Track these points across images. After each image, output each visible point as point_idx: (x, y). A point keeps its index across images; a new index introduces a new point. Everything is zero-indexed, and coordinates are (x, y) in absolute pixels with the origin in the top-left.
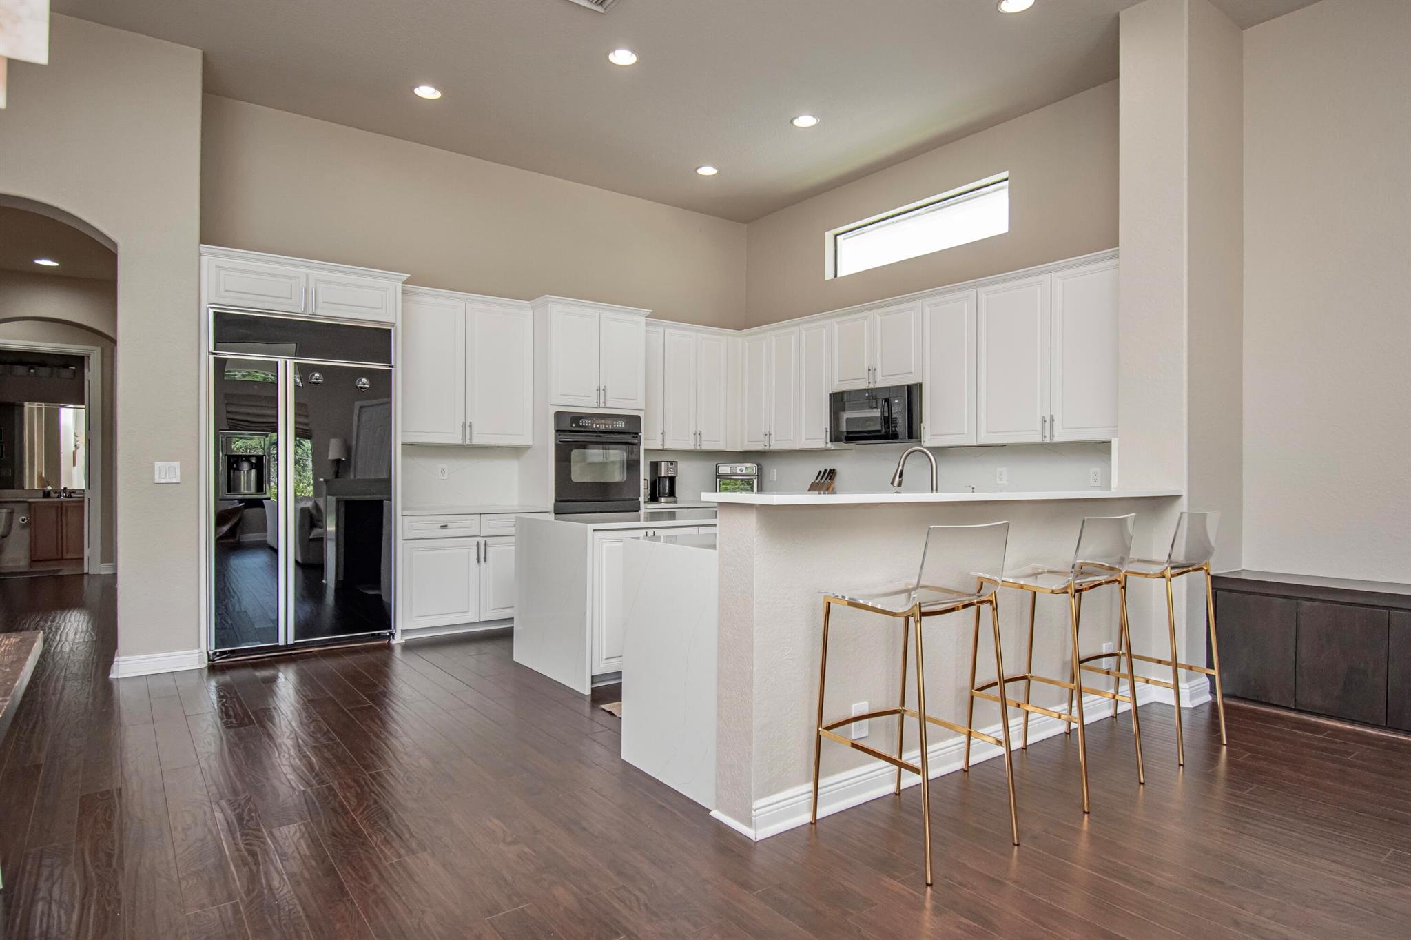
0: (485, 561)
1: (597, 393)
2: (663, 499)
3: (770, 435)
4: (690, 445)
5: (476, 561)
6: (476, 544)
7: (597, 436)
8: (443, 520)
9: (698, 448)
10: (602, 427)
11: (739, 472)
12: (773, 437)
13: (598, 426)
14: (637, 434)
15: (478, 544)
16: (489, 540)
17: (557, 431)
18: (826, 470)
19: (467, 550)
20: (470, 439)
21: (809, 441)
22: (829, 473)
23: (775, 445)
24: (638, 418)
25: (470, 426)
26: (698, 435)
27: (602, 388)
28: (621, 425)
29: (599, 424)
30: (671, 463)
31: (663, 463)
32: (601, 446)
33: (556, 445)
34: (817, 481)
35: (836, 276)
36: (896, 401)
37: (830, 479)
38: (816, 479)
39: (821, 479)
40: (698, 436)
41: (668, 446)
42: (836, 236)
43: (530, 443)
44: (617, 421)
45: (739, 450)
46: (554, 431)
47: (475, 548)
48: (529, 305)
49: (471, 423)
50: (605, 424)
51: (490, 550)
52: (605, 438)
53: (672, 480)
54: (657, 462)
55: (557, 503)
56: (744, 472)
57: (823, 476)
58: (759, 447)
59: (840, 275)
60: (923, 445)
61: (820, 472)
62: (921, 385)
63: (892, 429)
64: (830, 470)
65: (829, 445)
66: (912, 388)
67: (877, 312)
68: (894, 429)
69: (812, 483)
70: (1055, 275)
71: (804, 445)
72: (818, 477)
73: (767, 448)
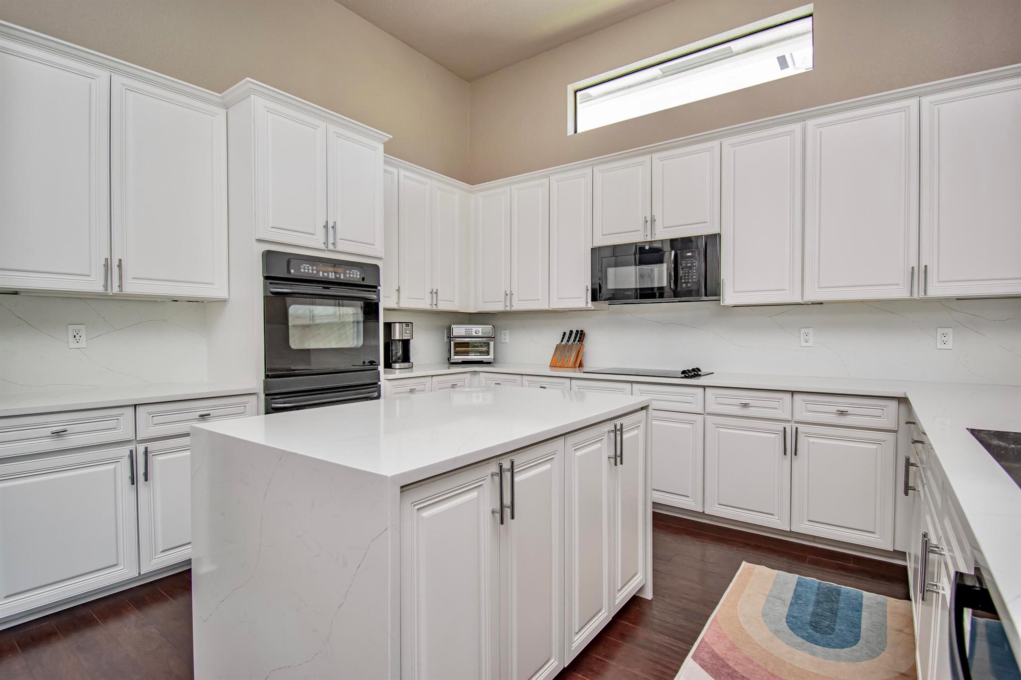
0: (146, 480)
1: (324, 230)
2: (397, 365)
3: (512, 294)
4: (425, 305)
5: (129, 482)
6: (129, 453)
7: (324, 288)
8: (57, 423)
9: (434, 308)
10: (332, 276)
11: (474, 334)
12: (515, 298)
13: (326, 274)
14: (376, 287)
15: (132, 456)
16: (152, 446)
17: (266, 278)
18: (571, 332)
19: (112, 466)
20: (120, 286)
21: (561, 300)
22: (576, 335)
23: (518, 305)
24: (376, 268)
25: (120, 266)
26: (434, 293)
27: (330, 225)
28: (355, 275)
29: (328, 272)
30: (407, 324)
31: (397, 324)
32: (332, 301)
33: (265, 297)
34: (564, 343)
35: (576, 132)
37: (579, 341)
38: (562, 341)
39: (568, 341)
40: (435, 295)
41: (404, 305)
42: (576, 92)
43: (222, 294)
44: (350, 270)
45: (472, 310)
46: (262, 278)
47: (126, 462)
48: (219, 100)
49: (120, 260)
50: (335, 273)
51: (157, 461)
52: (334, 291)
53: (406, 344)
54: (391, 323)
55: (269, 379)
56: (480, 334)
57: (569, 338)
58: (499, 307)
59: (579, 131)
60: (722, 304)
61: (565, 333)
62: (720, 235)
63: (681, 286)
64: (577, 331)
65: (590, 305)
66: (714, 239)
67: (656, 156)
68: (684, 285)
69: (557, 345)
70: (926, 100)
71: (556, 305)
72: (563, 338)
73: (508, 309)
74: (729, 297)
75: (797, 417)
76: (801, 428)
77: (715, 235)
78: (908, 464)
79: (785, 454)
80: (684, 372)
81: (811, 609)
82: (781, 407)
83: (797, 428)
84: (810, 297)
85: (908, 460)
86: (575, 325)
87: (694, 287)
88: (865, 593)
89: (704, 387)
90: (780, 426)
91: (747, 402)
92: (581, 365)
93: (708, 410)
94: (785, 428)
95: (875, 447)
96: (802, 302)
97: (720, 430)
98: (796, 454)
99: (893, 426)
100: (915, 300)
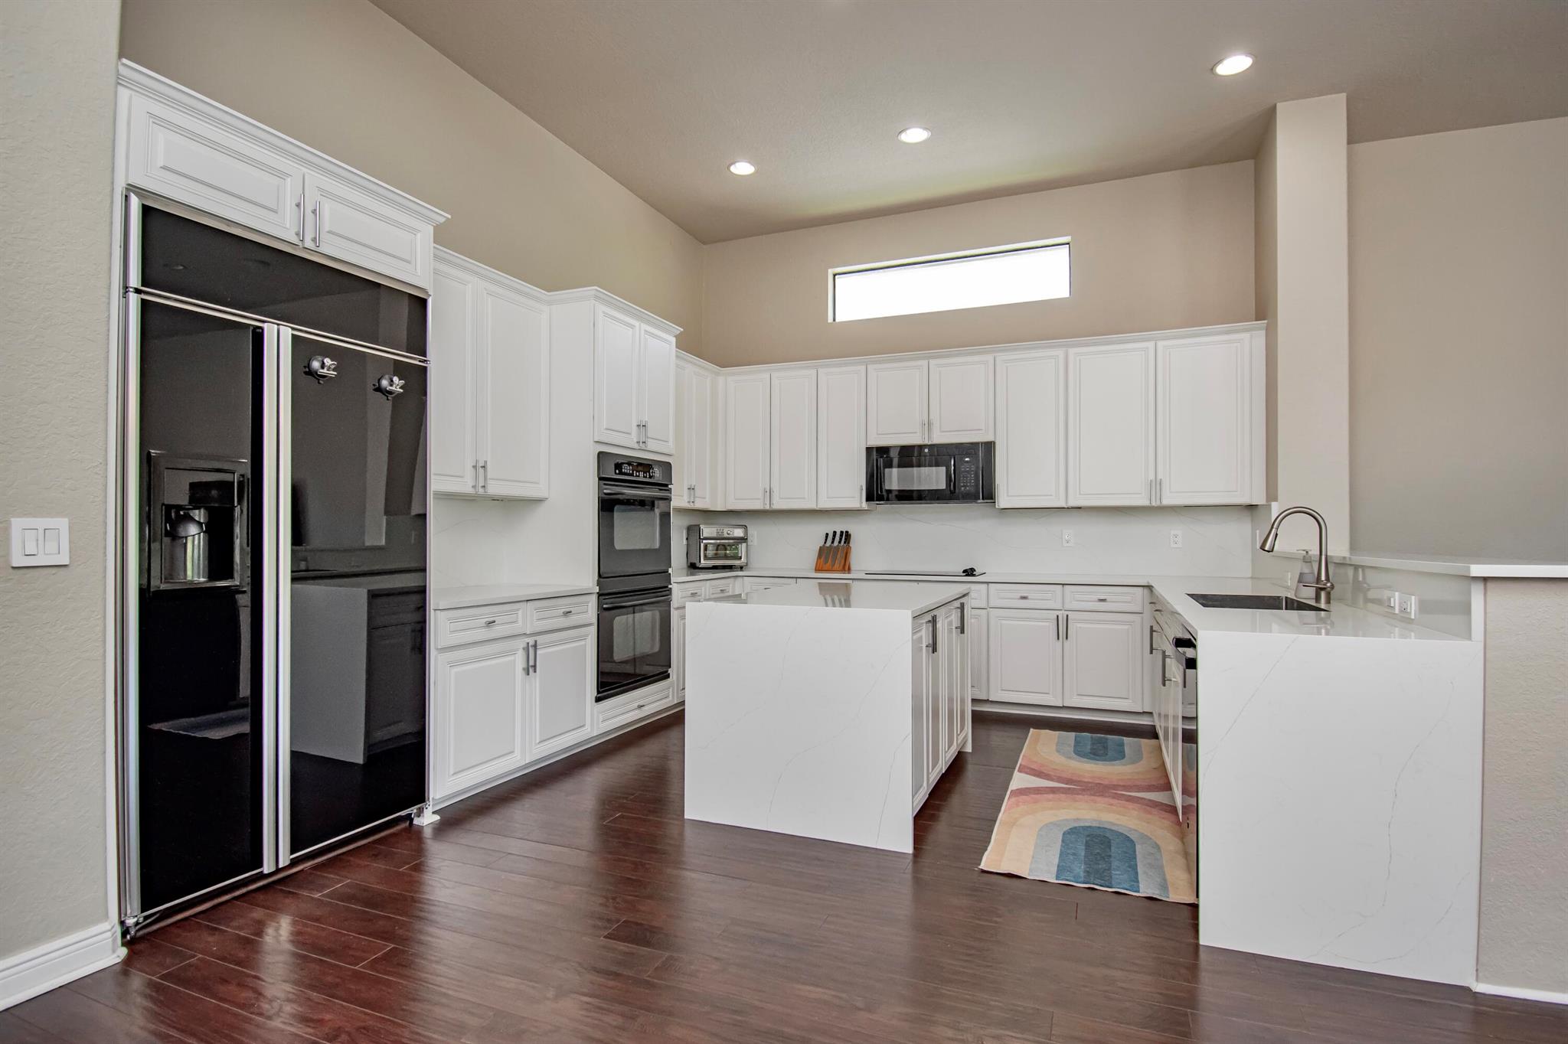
0: (534, 671)
3: (773, 492)
4: (684, 502)
5: (525, 672)
6: (525, 646)
9: (691, 506)
10: (642, 475)
11: (726, 535)
12: (776, 495)
14: (667, 485)
16: (539, 639)
17: (600, 479)
18: (835, 532)
20: (486, 487)
21: (832, 499)
22: (841, 535)
23: (778, 504)
24: (669, 464)
26: (691, 489)
27: (643, 424)
33: (599, 498)
34: (828, 545)
35: (834, 320)
36: (967, 459)
37: (845, 543)
38: (825, 543)
39: (832, 543)
42: (835, 275)
45: (720, 508)
46: (597, 479)
47: (524, 653)
51: (541, 654)
55: (601, 580)
56: (732, 535)
57: (834, 539)
59: (837, 320)
60: (997, 507)
61: (827, 534)
62: (994, 443)
63: (960, 489)
64: (842, 532)
65: (865, 505)
66: (989, 447)
67: (933, 362)
68: (963, 488)
69: (820, 547)
70: (1160, 344)
71: (825, 504)
72: (826, 540)
73: (767, 507)
74: (1003, 500)
75: (1067, 607)
76: (1071, 615)
77: (991, 443)
78: (1152, 631)
79: (1058, 639)
80: (964, 571)
81: (1089, 747)
82: (1053, 598)
83: (1067, 616)
84: (1072, 503)
85: (1152, 627)
86: (840, 526)
87: (973, 490)
88: (1125, 738)
89: (988, 583)
90: (1053, 615)
91: (1025, 595)
92: (849, 569)
93: (991, 605)
94: (1058, 616)
95: (1126, 627)
96: (1065, 506)
97: (1003, 622)
98: (1067, 638)
99: (1138, 609)
100: (1153, 507)
